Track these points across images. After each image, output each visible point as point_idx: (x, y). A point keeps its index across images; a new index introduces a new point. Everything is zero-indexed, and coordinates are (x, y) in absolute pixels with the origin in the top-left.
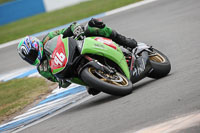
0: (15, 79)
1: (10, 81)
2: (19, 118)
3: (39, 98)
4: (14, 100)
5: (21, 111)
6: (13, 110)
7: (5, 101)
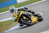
0: (10, 20)
1: (8, 20)
2: (11, 29)
3: (15, 25)
4: (9, 25)
5: (11, 28)
6: (9, 28)
7: (7, 25)
